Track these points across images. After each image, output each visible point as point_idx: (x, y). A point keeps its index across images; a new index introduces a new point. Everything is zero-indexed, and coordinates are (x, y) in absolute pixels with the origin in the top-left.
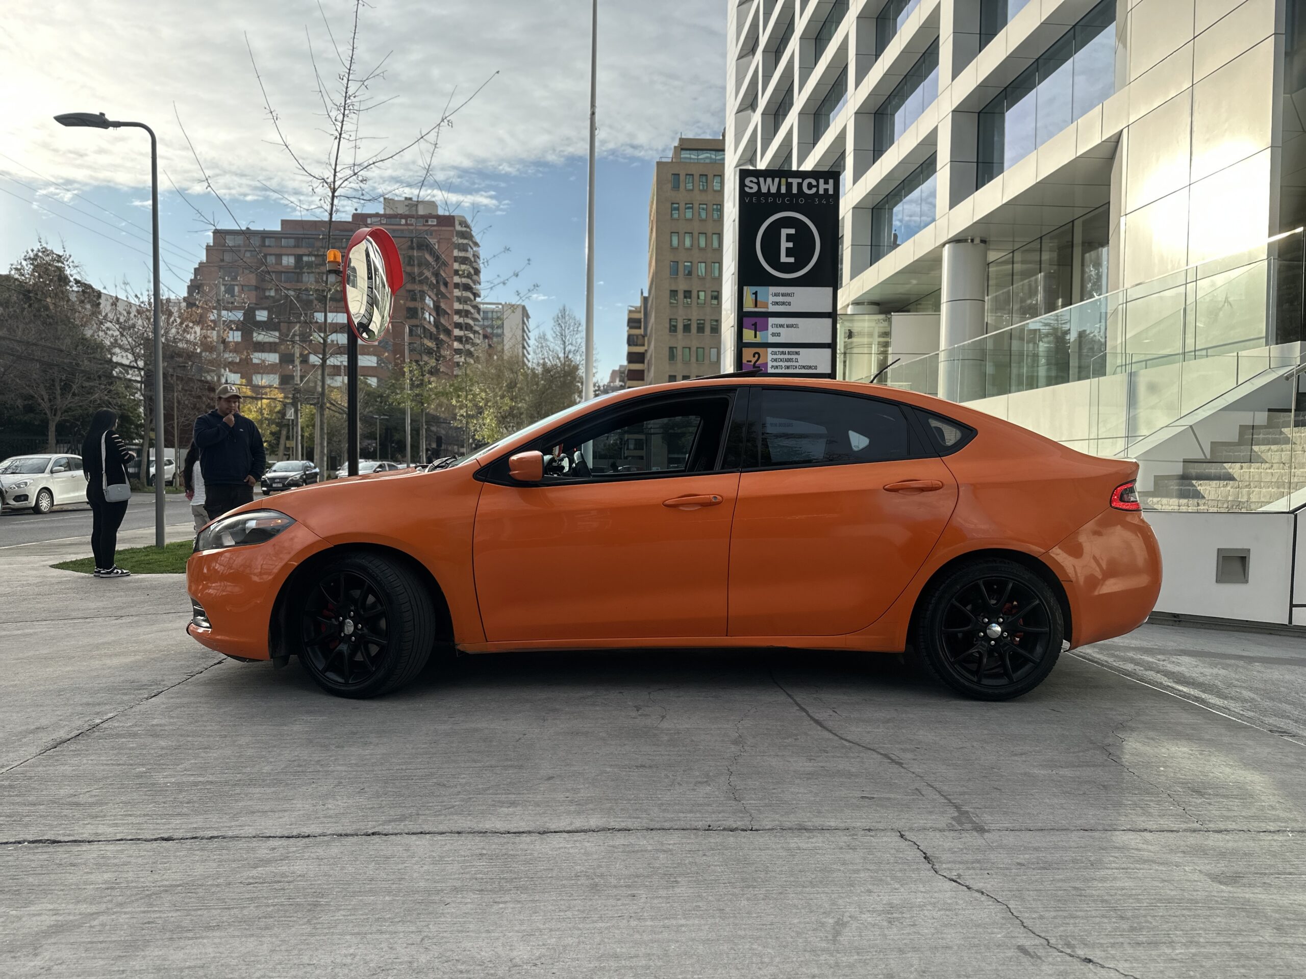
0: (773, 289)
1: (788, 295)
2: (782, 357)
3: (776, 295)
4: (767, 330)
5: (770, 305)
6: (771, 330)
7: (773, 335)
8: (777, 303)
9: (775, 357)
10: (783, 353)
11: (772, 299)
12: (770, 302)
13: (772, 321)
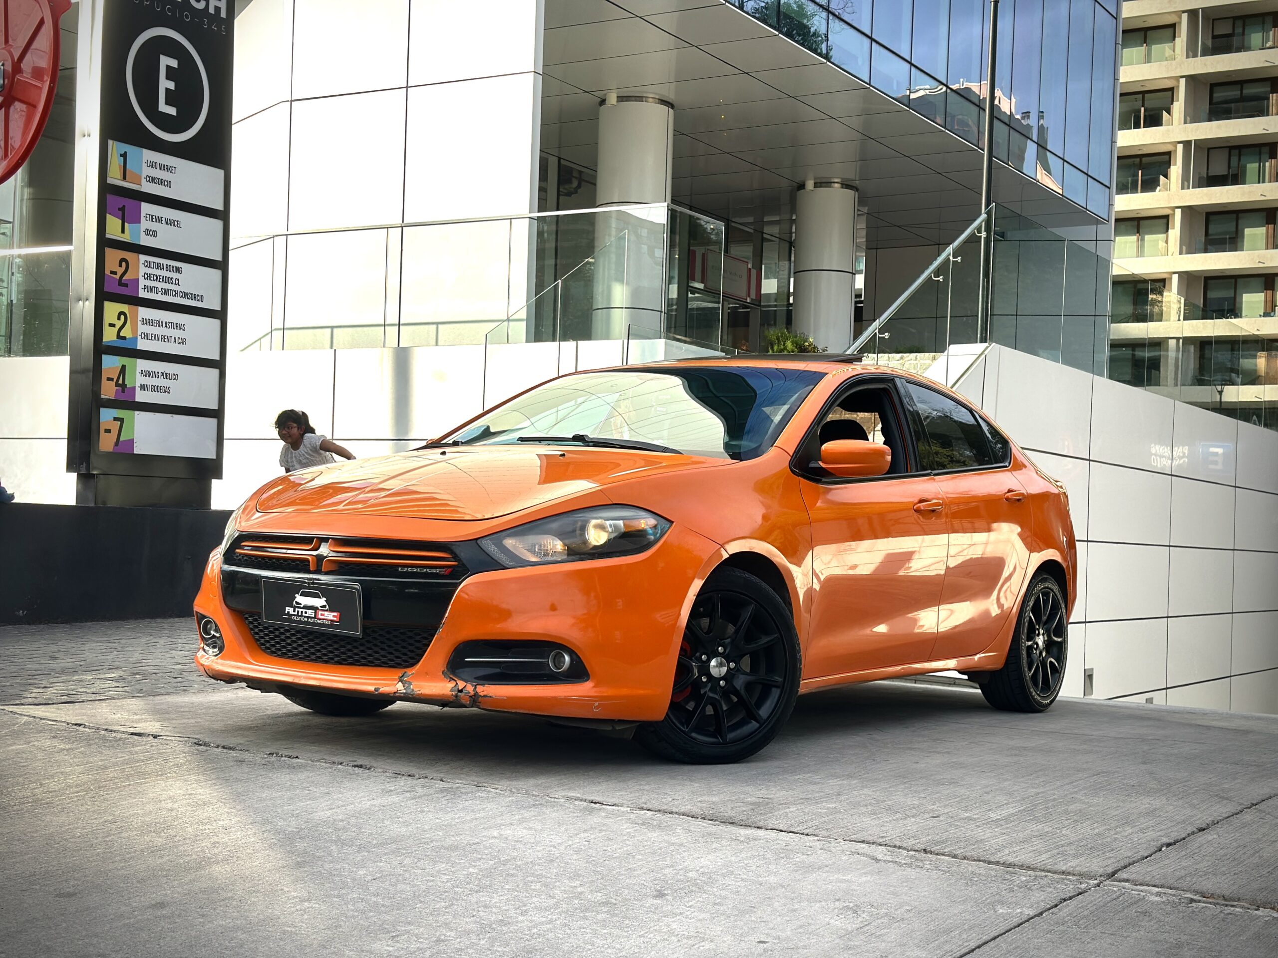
0: (149, 155)
1: (168, 169)
2: (158, 272)
3: (152, 165)
4: (140, 222)
5: (144, 181)
6: (145, 224)
7: (148, 232)
8: (152, 180)
9: (149, 271)
10: (159, 266)
11: (147, 171)
12: (144, 175)
13: (146, 208)
